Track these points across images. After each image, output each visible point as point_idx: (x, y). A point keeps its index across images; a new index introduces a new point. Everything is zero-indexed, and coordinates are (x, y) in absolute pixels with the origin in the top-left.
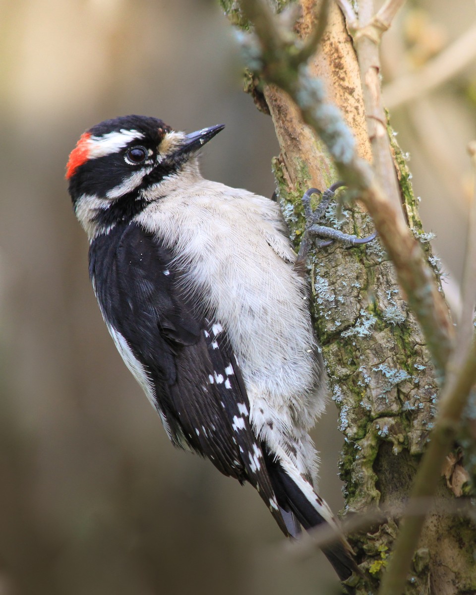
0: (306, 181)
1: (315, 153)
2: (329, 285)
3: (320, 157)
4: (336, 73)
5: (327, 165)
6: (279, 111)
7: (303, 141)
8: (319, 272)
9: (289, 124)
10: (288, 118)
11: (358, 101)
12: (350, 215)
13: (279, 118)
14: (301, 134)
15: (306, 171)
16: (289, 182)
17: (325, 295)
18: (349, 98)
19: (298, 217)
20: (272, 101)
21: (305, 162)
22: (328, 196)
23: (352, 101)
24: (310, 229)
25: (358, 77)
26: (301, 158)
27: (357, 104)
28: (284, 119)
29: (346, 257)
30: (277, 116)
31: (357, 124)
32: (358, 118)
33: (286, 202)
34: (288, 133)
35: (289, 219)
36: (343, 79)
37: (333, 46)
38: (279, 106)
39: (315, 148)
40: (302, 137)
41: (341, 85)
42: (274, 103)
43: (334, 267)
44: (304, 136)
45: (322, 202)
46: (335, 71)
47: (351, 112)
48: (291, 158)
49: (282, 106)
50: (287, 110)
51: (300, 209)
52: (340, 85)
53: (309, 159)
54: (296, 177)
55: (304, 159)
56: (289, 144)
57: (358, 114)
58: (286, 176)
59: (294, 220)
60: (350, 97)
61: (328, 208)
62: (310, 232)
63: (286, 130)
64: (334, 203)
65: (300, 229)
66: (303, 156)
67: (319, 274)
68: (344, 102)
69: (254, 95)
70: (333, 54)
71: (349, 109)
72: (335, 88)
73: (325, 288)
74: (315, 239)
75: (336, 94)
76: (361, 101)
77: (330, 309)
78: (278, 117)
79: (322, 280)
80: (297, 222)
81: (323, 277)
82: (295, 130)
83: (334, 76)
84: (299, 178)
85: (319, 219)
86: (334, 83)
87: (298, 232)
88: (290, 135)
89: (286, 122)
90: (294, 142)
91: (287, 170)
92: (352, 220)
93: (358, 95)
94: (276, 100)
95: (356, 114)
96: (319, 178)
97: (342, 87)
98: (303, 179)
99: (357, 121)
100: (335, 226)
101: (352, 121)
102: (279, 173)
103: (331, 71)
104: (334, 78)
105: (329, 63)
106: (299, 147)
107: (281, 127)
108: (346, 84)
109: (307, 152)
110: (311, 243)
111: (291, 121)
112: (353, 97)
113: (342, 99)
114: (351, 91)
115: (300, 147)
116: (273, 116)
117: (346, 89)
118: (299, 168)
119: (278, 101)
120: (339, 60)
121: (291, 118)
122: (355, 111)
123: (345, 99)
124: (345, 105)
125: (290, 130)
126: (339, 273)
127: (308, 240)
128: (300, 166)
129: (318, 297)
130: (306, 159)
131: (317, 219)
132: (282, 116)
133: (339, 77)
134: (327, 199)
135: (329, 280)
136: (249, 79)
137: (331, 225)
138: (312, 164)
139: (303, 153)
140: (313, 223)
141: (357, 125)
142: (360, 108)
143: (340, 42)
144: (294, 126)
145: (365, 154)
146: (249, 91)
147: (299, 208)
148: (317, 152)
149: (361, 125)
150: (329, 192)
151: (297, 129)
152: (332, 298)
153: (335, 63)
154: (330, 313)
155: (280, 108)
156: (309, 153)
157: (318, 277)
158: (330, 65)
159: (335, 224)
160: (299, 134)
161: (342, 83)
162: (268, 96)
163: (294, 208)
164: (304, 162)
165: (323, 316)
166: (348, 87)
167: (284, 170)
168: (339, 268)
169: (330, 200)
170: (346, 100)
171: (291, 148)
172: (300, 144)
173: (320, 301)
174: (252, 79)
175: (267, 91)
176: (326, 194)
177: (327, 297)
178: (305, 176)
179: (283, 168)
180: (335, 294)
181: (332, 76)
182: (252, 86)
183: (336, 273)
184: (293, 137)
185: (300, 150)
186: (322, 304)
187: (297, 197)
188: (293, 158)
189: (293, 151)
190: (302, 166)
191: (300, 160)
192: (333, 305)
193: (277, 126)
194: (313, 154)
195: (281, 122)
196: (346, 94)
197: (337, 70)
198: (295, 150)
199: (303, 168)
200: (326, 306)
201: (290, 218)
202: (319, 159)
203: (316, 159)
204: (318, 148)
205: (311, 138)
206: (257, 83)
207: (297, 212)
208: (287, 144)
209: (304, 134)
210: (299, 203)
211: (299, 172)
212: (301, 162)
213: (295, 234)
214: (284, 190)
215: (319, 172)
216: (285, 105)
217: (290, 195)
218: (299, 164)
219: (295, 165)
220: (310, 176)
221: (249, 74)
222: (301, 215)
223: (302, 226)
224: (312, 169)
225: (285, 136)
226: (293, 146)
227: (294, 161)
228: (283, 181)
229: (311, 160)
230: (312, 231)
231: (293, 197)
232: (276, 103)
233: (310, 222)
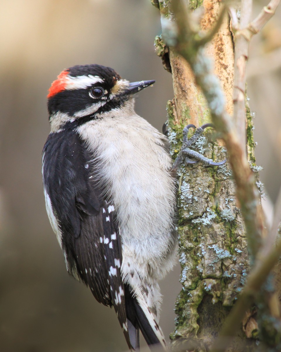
0: (187, 119)
1: (196, 102)
2: (190, 188)
3: (198, 105)
4: (218, 54)
5: (202, 112)
6: (177, 71)
7: (189, 94)
8: (185, 179)
9: (183, 81)
10: (182, 77)
11: (229, 74)
12: (211, 146)
13: (177, 76)
14: (189, 89)
15: (188, 113)
16: (176, 118)
17: (186, 194)
18: (223, 71)
19: (178, 142)
20: (174, 65)
21: (188, 107)
22: (200, 131)
23: (225, 73)
24: (184, 150)
25: (231, 59)
26: (186, 104)
27: (227, 76)
28: (180, 77)
29: (204, 172)
30: (175, 74)
31: (226, 89)
32: (227, 85)
33: (172, 130)
34: (181, 86)
36: (222, 59)
37: (219, 36)
38: (178, 68)
39: (197, 99)
40: (189, 91)
41: (220, 62)
42: (175, 66)
43: (195, 177)
44: (191, 90)
45: (195, 135)
46: (218, 53)
47: (223, 80)
48: (180, 103)
49: (180, 69)
50: (183, 72)
52: (219, 62)
53: (191, 106)
54: (181, 116)
56: (180, 93)
57: (228, 82)
58: (175, 114)
60: (224, 71)
61: (198, 139)
62: (183, 152)
63: (180, 85)
64: (203, 137)
65: (178, 149)
66: (188, 103)
67: (185, 180)
68: (220, 74)
69: (163, 59)
70: (218, 41)
71: (222, 78)
72: (216, 64)
73: (187, 189)
74: (186, 157)
75: (216, 67)
76: (231, 74)
77: (188, 204)
78: (176, 75)
79: (186, 184)
80: (176, 144)
81: (187, 182)
83: (216, 56)
84: (183, 116)
85: (191, 145)
86: (216, 60)
87: (176, 151)
88: (182, 88)
89: (181, 80)
90: (184, 93)
91: (176, 110)
92: (212, 149)
93: (230, 70)
94: (177, 65)
95: (226, 82)
96: (195, 119)
97: (221, 63)
98: (185, 118)
99: (226, 87)
100: (200, 151)
101: (223, 86)
102: (171, 111)
103: (215, 52)
104: (216, 57)
105: (214, 47)
106: (186, 97)
107: (177, 82)
108: (223, 62)
109: (191, 101)
110: (183, 159)
111: (184, 80)
112: (226, 71)
113: (219, 71)
114: (226, 67)
116: (173, 74)
117: (222, 65)
118: (184, 110)
119: (178, 65)
120: (221, 46)
121: (184, 78)
122: (226, 80)
123: (221, 71)
124: (220, 75)
125: (182, 85)
126: (197, 182)
127: (181, 157)
129: (181, 195)
130: (189, 105)
131: (189, 145)
132: (179, 75)
133: (219, 57)
134: (198, 133)
135: (191, 185)
136: (162, 48)
137: (198, 150)
138: (193, 109)
139: (188, 101)
140: (186, 147)
141: (225, 90)
142: (229, 79)
143: (224, 35)
144: (186, 83)
145: (227, 109)
146: (161, 55)
147: (179, 136)
148: (197, 102)
149: (228, 90)
150: (200, 129)
151: (187, 85)
152: (190, 197)
153: (218, 48)
154: (187, 206)
155: (179, 70)
156: (192, 101)
157: (184, 182)
158: (215, 48)
159: (200, 150)
160: (188, 89)
161: (220, 61)
162: (172, 61)
163: (176, 135)
164: (187, 107)
165: (183, 207)
166: (224, 64)
167: (174, 110)
168: (198, 178)
169: (200, 134)
170: (222, 72)
171: (181, 97)
172: (187, 95)
173: (182, 197)
174: (164, 48)
175: (172, 57)
176: (198, 130)
177: (187, 195)
178: (187, 116)
179: (173, 108)
180: (193, 194)
181: (216, 55)
182: (163, 53)
183: (195, 181)
184: (183, 90)
185: (186, 99)
186: (183, 200)
187: (179, 129)
188: (181, 103)
189: (182, 99)
190: (186, 109)
191: (186, 105)
192: (190, 201)
193: (174, 81)
194: (194, 103)
195: (178, 79)
196: (222, 69)
197: (219, 52)
198: (184, 98)
199: (186, 111)
200: (186, 201)
201: (172, 141)
202: (198, 107)
203: (196, 106)
204: (198, 100)
205: (195, 93)
206: (167, 51)
207: (178, 138)
208: (179, 94)
209: (191, 89)
210: (180, 132)
211: (183, 113)
212: (186, 106)
213: (174, 152)
214: (172, 122)
215: (196, 115)
216: (182, 69)
217: (175, 127)
218: (184, 108)
219: (182, 108)
220: (190, 117)
221: (163, 45)
222: (180, 140)
223: (179, 147)
224: (192, 112)
225: (178, 88)
226: (183, 96)
227: (181, 105)
228: (172, 117)
229: (192, 106)
230: (185, 152)
231: (177, 128)
232: (177, 66)
233: (184, 145)
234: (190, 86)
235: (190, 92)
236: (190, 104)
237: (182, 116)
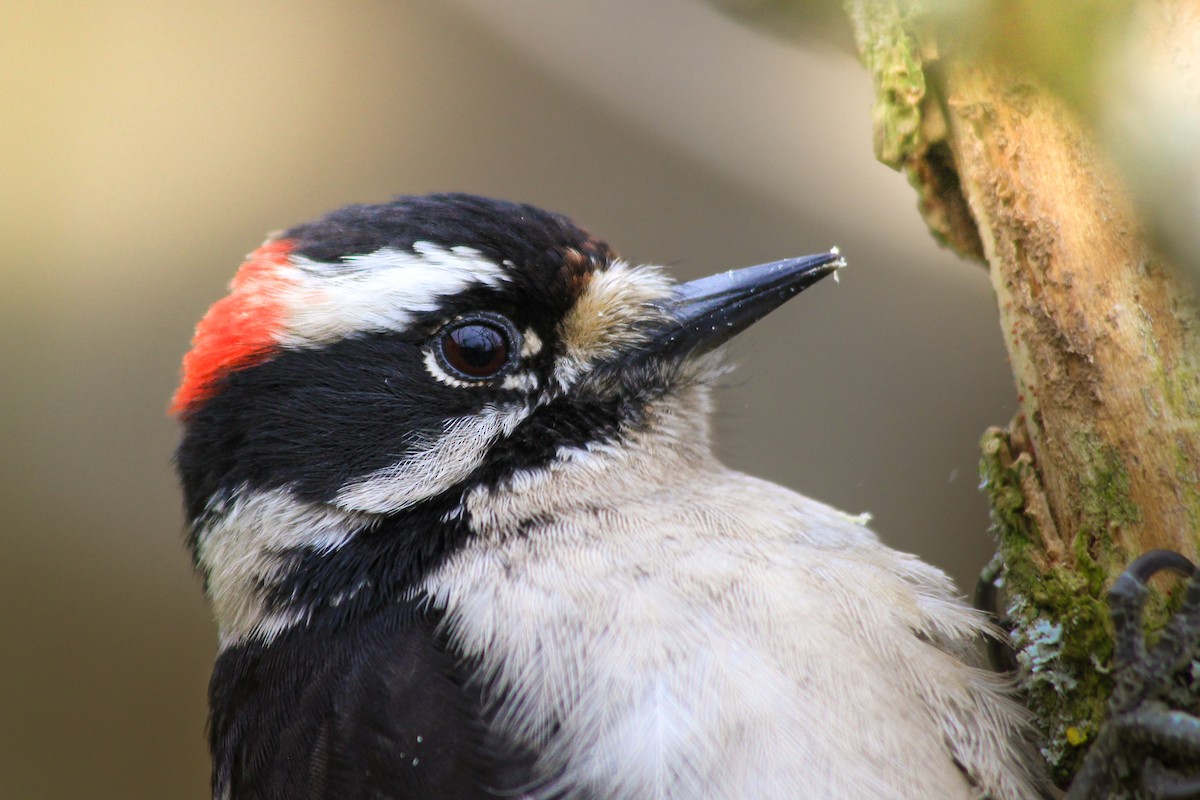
0: (1117, 530)
1: (1159, 418)
3: (1181, 435)
6: (1019, 243)
7: (1110, 370)
9: (1059, 298)
10: (1055, 274)
13: (1018, 274)
14: (1105, 339)
15: (1119, 491)
16: (1047, 531)
19: (1077, 676)
20: (994, 205)
21: (1117, 455)
24: (1129, 720)
26: (1100, 435)
28: (1040, 278)
30: (1010, 262)
33: (1033, 611)
34: (1054, 332)
35: (1042, 681)
38: (1020, 222)
39: (1161, 399)
40: (1107, 352)
42: (1001, 211)
44: (1118, 348)
45: (1186, 611)
48: (1058, 435)
49: (1034, 225)
51: (1087, 643)
53: (1133, 443)
54: (1078, 514)
55: (1114, 442)
56: (1053, 376)
58: (1037, 508)
59: (1063, 684)
62: (1124, 735)
63: (1046, 322)
65: (1084, 723)
66: (1108, 426)
69: (920, 180)
74: (1142, 761)
78: (1016, 266)
80: (1072, 695)
82: (1082, 323)
84: (1089, 515)
85: (1168, 679)
87: (1075, 737)
88: (1059, 342)
89: (1046, 291)
90: (1077, 369)
91: (1042, 485)
94: (1009, 201)
96: (1169, 519)
98: (1107, 521)
102: (1009, 495)
106: (1093, 394)
107: (1023, 310)
109: (1127, 413)
110: (1123, 771)
111: (1069, 287)
115: (1099, 393)
116: (996, 263)
118: (1090, 476)
119: (1018, 204)
121: (1068, 276)
125: (1062, 321)
127: (1110, 759)
128: (1097, 469)
130: (1122, 442)
131: (1161, 680)
132: (1033, 265)
136: (905, 112)
138: (1145, 462)
139: (1110, 418)
140: (1143, 695)
144: (1080, 307)
146: (903, 160)
147: (1084, 637)
148: (1168, 414)
151: (1088, 319)
155: (1027, 231)
156: (1133, 416)
160: (1098, 339)
162: (979, 184)
163: (1063, 636)
164: (1110, 453)
167: (1030, 483)
171: (1062, 396)
172: (1100, 379)
174: (916, 112)
175: (977, 160)
178: (1114, 511)
179: (1024, 473)
182: (916, 140)
184: (1071, 349)
185: (1097, 403)
187: (1077, 594)
188: (1066, 437)
189: (1070, 408)
190: (1103, 467)
191: (1099, 444)
193: (1008, 306)
194: (1150, 423)
195: (1026, 288)
198: (1079, 401)
199: (1106, 479)
201: (1043, 676)
202: (1173, 444)
203: (1162, 443)
204: (1170, 399)
205: (1146, 358)
206: (936, 129)
207: (1077, 652)
208: (1046, 377)
209: (1118, 340)
210: (1086, 616)
211: (1091, 491)
212: (1100, 451)
213: (1063, 742)
214: (1025, 561)
215: (1171, 494)
216: (1046, 221)
217: (1051, 585)
218: (1092, 460)
219: (1075, 462)
220: (1134, 511)
221: (908, 91)
222: (1090, 664)
223: (1091, 711)
224: (1142, 480)
225: (1038, 345)
226: (1071, 387)
227: (1072, 448)
228: (1023, 527)
229: (1141, 446)
230: (1136, 727)
231: (1062, 593)
232: (1010, 213)
233: (1129, 687)
234: (1108, 319)
235: (1114, 356)
236: (1123, 436)
237: (1084, 517)
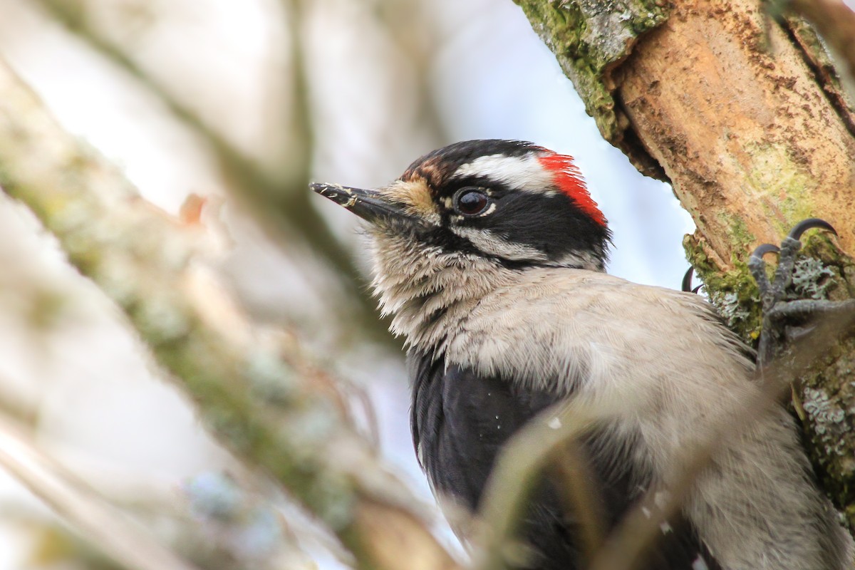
0: (747, 246)
1: (751, 195)
2: (829, 398)
3: (761, 198)
4: (754, 60)
5: (777, 209)
6: (672, 149)
7: (725, 184)
8: (806, 382)
9: (695, 164)
10: (691, 155)
11: (806, 97)
12: (836, 272)
13: (675, 160)
14: (719, 172)
15: (744, 231)
16: (720, 263)
17: (826, 416)
18: (788, 95)
19: (749, 310)
20: (656, 137)
21: (738, 217)
22: (791, 248)
23: (794, 98)
24: (772, 311)
25: (797, 63)
26: (729, 212)
27: (804, 103)
28: (685, 159)
29: (847, 341)
30: (670, 157)
31: (814, 132)
32: (811, 122)
33: (723, 293)
34: (697, 176)
35: (735, 318)
36: (771, 67)
37: (740, 19)
38: (669, 139)
39: (750, 187)
40: (722, 177)
41: (769, 76)
42: (660, 139)
43: (829, 365)
44: (725, 173)
45: (783, 261)
46: (753, 56)
47: (797, 114)
48: (712, 218)
50: (685, 142)
51: (748, 293)
52: (767, 77)
53: (744, 209)
54: (730, 247)
55: (736, 212)
56: (702, 195)
57: (812, 116)
58: (713, 255)
59: (744, 316)
60: (789, 93)
61: (794, 271)
62: (772, 317)
63: (692, 174)
64: (804, 259)
65: (758, 328)
66: (731, 207)
67: (808, 384)
68: (781, 102)
69: (626, 150)
70: (743, 31)
71: (792, 110)
72: (760, 83)
73: (824, 404)
74: (784, 328)
75: (764, 91)
76: (812, 97)
77: (841, 437)
78: (673, 158)
79: (815, 394)
80: (749, 319)
81: (815, 387)
82: (708, 170)
83: (753, 65)
84: (734, 246)
85: (783, 291)
86: (757, 75)
87: (754, 335)
88: (700, 180)
89: (689, 163)
90: (711, 189)
91: (712, 248)
92: (842, 279)
93: (804, 89)
94: (662, 133)
95: (808, 117)
96: (768, 234)
97: (772, 78)
98: (742, 245)
99: (812, 128)
100: (814, 296)
101: (803, 128)
102: (700, 257)
103: (746, 57)
104: (754, 68)
105: (739, 46)
106: (721, 196)
108: (777, 73)
109: (737, 198)
110: (777, 335)
111: (697, 157)
112: (795, 92)
113: (776, 97)
114: (791, 84)
115: (723, 195)
116: (665, 163)
117: (778, 83)
118: (730, 230)
119: (666, 133)
120: (756, 39)
122: (805, 113)
123: (781, 97)
124: (785, 105)
125: (700, 172)
126: (841, 372)
127: (770, 331)
128: (732, 226)
129: (816, 424)
130: (739, 211)
131: (780, 293)
132: (680, 155)
133: (763, 65)
134: (790, 254)
135: (828, 390)
136: (608, 115)
137: (808, 295)
138: (751, 215)
139: (731, 203)
140: (775, 300)
141: (814, 134)
142: (811, 107)
143: (750, 12)
144: (705, 164)
145: (839, 175)
147: (746, 291)
148: (754, 192)
149: (820, 132)
150: (790, 241)
151: (710, 167)
152: (840, 416)
153: (750, 46)
154: (842, 442)
155: (673, 142)
156: (740, 198)
157: (807, 391)
158: (742, 48)
159: (813, 293)
160: (716, 173)
161: (769, 72)
163: (738, 297)
164: (735, 217)
165: (833, 453)
166: (782, 78)
167: (707, 248)
168: (840, 363)
169: (795, 256)
170: (785, 98)
171: (709, 201)
172: (722, 189)
173: (820, 429)
174: (613, 114)
175: (644, 122)
176: (784, 245)
177: (830, 418)
178: (744, 239)
179: (703, 246)
180: (844, 407)
181: (750, 64)
183: (835, 372)
184: (706, 181)
185: (724, 199)
186: (825, 434)
187: (738, 277)
188: (715, 218)
189: (712, 205)
190: (735, 224)
191: (730, 216)
192: (845, 427)
193: (676, 180)
194: (748, 199)
195: (680, 165)
196: (782, 90)
197: (757, 54)
198: (717, 201)
199: (737, 228)
200: (833, 434)
201: (734, 316)
202: (760, 203)
203: (756, 204)
204: (754, 186)
205: (738, 173)
206: (624, 123)
207: (745, 298)
208: (699, 197)
209: (725, 170)
210: (744, 281)
211: (732, 236)
212: (731, 218)
213: (751, 341)
214: (714, 278)
215: (766, 224)
216: (681, 135)
217: (727, 279)
218: (729, 223)
219: (722, 227)
220: (752, 236)
221: (607, 105)
222: (752, 301)
223: (758, 322)
224: (752, 223)
225: (692, 185)
226: (711, 197)
227: (719, 222)
228: (710, 268)
229: (747, 209)
230: (776, 312)
231: (732, 280)
232: (664, 137)
233: (768, 300)
234: (718, 163)
235: (725, 177)
236: (738, 208)
237: (732, 247)
